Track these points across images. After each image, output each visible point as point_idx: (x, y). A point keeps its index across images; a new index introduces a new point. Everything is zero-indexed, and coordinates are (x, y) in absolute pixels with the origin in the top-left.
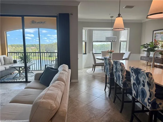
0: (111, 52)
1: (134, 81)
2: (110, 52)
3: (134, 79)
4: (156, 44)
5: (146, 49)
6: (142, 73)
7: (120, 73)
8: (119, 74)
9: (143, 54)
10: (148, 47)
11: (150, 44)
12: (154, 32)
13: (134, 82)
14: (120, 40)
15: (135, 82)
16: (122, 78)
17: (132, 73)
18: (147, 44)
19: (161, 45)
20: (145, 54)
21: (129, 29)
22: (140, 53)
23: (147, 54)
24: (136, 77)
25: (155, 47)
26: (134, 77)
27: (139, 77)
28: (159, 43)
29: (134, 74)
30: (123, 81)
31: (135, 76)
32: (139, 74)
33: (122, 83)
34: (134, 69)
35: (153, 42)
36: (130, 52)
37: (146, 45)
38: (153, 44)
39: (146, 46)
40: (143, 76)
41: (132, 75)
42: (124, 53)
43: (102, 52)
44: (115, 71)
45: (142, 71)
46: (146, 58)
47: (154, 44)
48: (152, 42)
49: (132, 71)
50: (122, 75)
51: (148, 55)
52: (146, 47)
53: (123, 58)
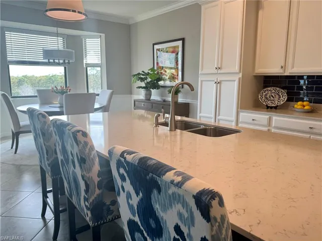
0: (62, 92)
1: (134, 216)
2: (60, 93)
3: (131, 207)
4: (161, 73)
5: (143, 85)
6: (170, 192)
7: (78, 171)
8: (74, 172)
9: (138, 94)
10: (146, 79)
11: (149, 72)
12: (155, 46)
13: (132, 217)
14: (84, 62)
15: (137, 219)
16: (87, 191)
17: (123, 179)
18: (143, 72)
19: (168, 76)
20: (141, 95)
21: (103, 35)
22: (131, 93)
23: (146, 95)
24: (141, 200)
25: (160, 79)
26: (129, 196)
27: (157, 207)
28: (166, 72)
29: (128, 186)
30: (91, 200)
31: (137, 194)
32: (155, 192)
33: (86, 206)
34: (128, 163)
35: (155, 68)
36: (110, 91)
37: (143, 75)
38: (156, 73)
39: (143, 77)
40: (179, 207)
41: (123, 187)
42: (98, 95)
43: (39, 91)
44: (62, 160)
45: (172, 182)
46: (145, 104)
47: (158, 73)
48: (152, 70)
49: (122, 171)
50: (83, 177)
51: (148, 97)
52: (142, 80)
53: (97, 106)
